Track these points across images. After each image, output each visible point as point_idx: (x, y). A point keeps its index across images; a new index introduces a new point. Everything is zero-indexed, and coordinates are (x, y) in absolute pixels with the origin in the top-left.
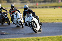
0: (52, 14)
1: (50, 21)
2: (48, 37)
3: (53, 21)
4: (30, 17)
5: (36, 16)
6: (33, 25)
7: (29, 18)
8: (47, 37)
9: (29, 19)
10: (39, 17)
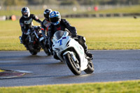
0: (130, 31)
1: (125, 47)
2: (121, 82)
3: (131, 48)
4: (63, 38)
5: (79, 37)
6: (69, 57)
7: (61, 41)
8: (118, 82)
9: (61, 44)
10: (84, 39)
